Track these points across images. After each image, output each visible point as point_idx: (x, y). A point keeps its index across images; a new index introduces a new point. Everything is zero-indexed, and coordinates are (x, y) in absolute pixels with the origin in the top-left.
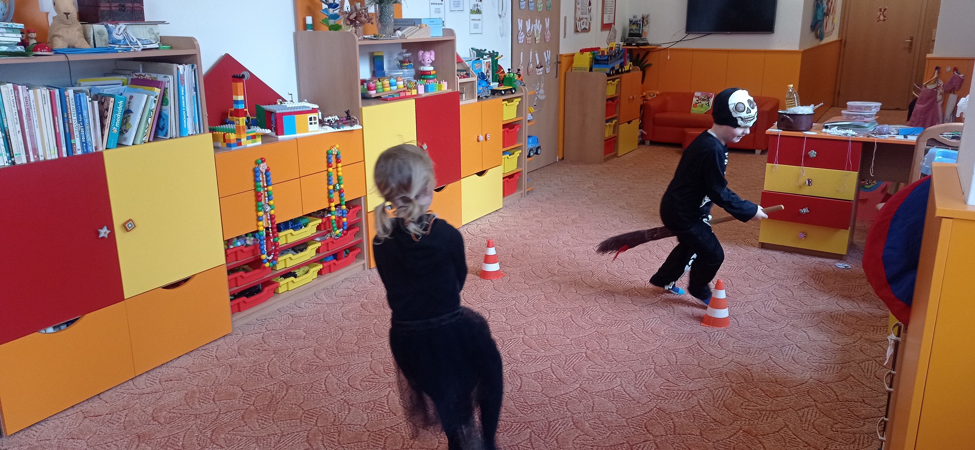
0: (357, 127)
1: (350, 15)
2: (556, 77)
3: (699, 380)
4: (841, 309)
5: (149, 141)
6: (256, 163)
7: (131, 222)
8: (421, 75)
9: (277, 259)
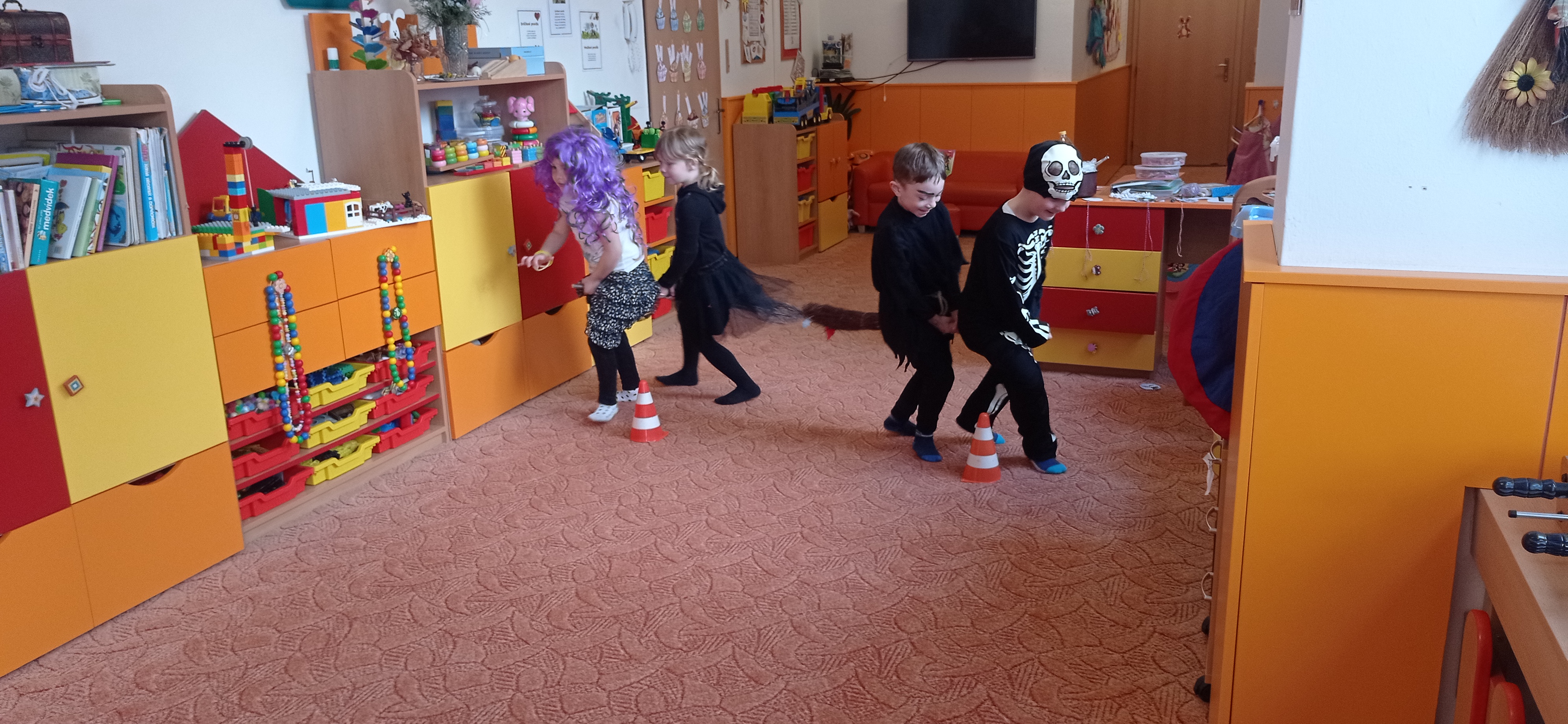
0: (422, 218)
1: (402, 44)
2: (719, 133)
3: (964, 554)
4: (1151, 445)
5: (97, 251)
6: (269, 279)
7: (76, 379)
8: (513, 135)
9: (308, 431)
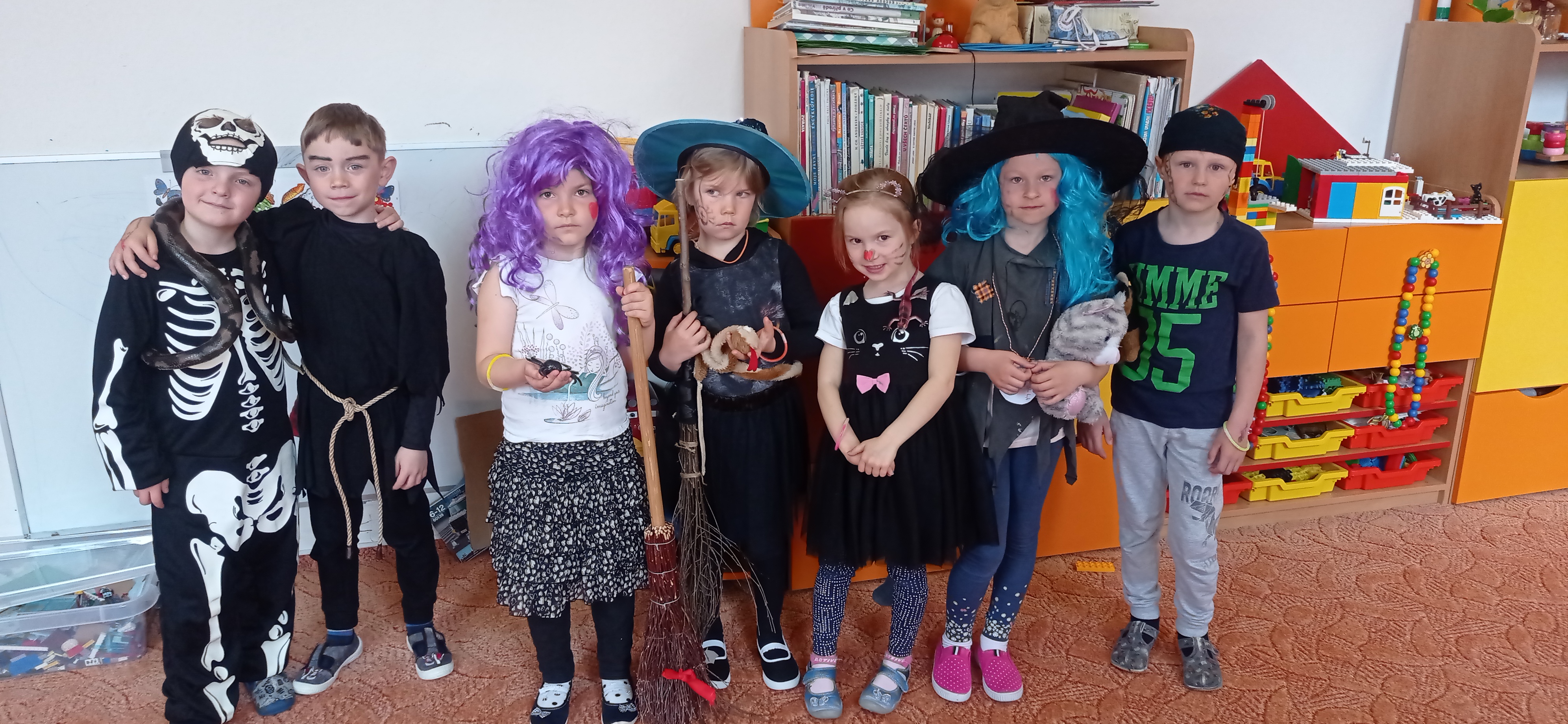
0: (1491, 220)
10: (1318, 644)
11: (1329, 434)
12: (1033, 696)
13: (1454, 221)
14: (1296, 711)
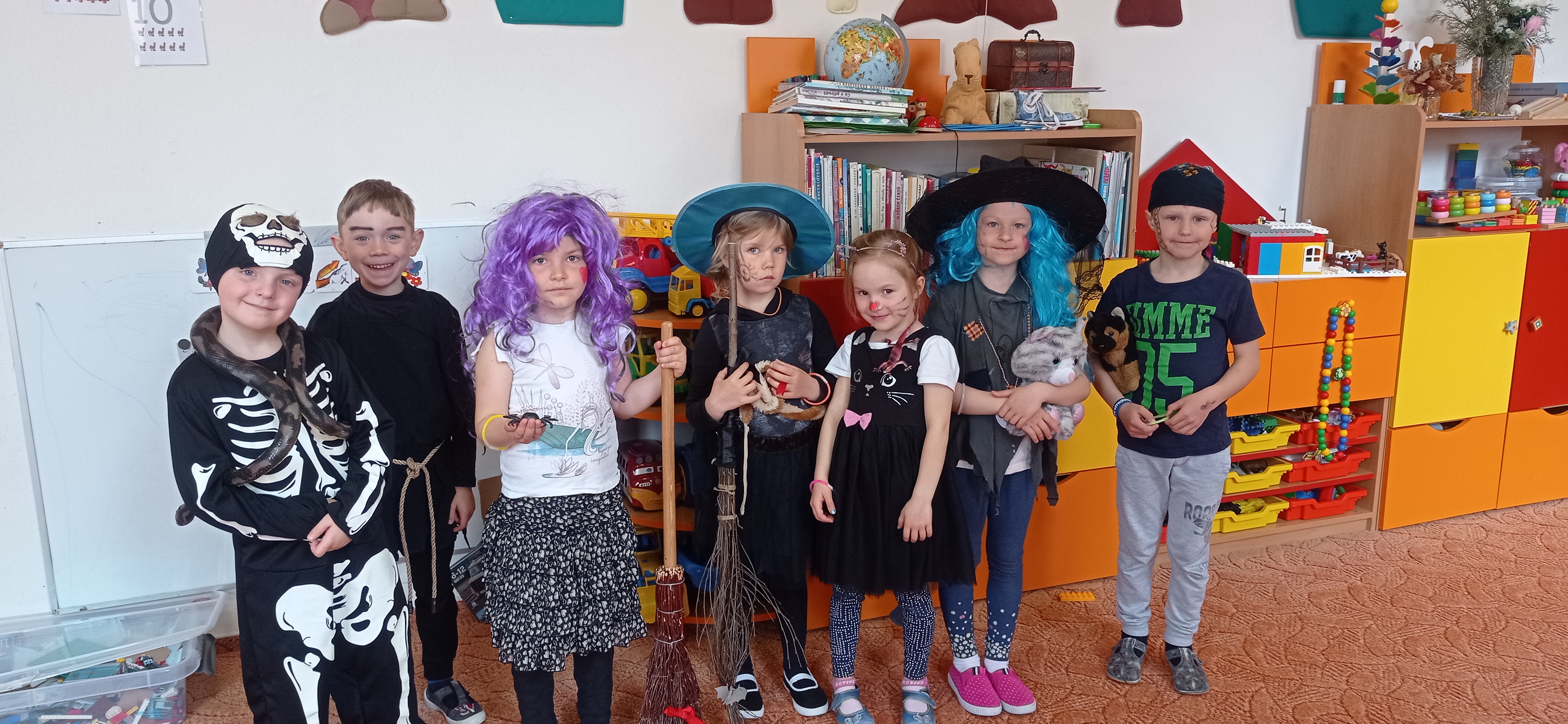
0: (1396, 273)
1: (1419, 75)
8: (1553, 189)
10: (1286, 651)
11: (1271, 469)
12: (1044, 708)
13: (1365, 274)
14: (1277, 707)
